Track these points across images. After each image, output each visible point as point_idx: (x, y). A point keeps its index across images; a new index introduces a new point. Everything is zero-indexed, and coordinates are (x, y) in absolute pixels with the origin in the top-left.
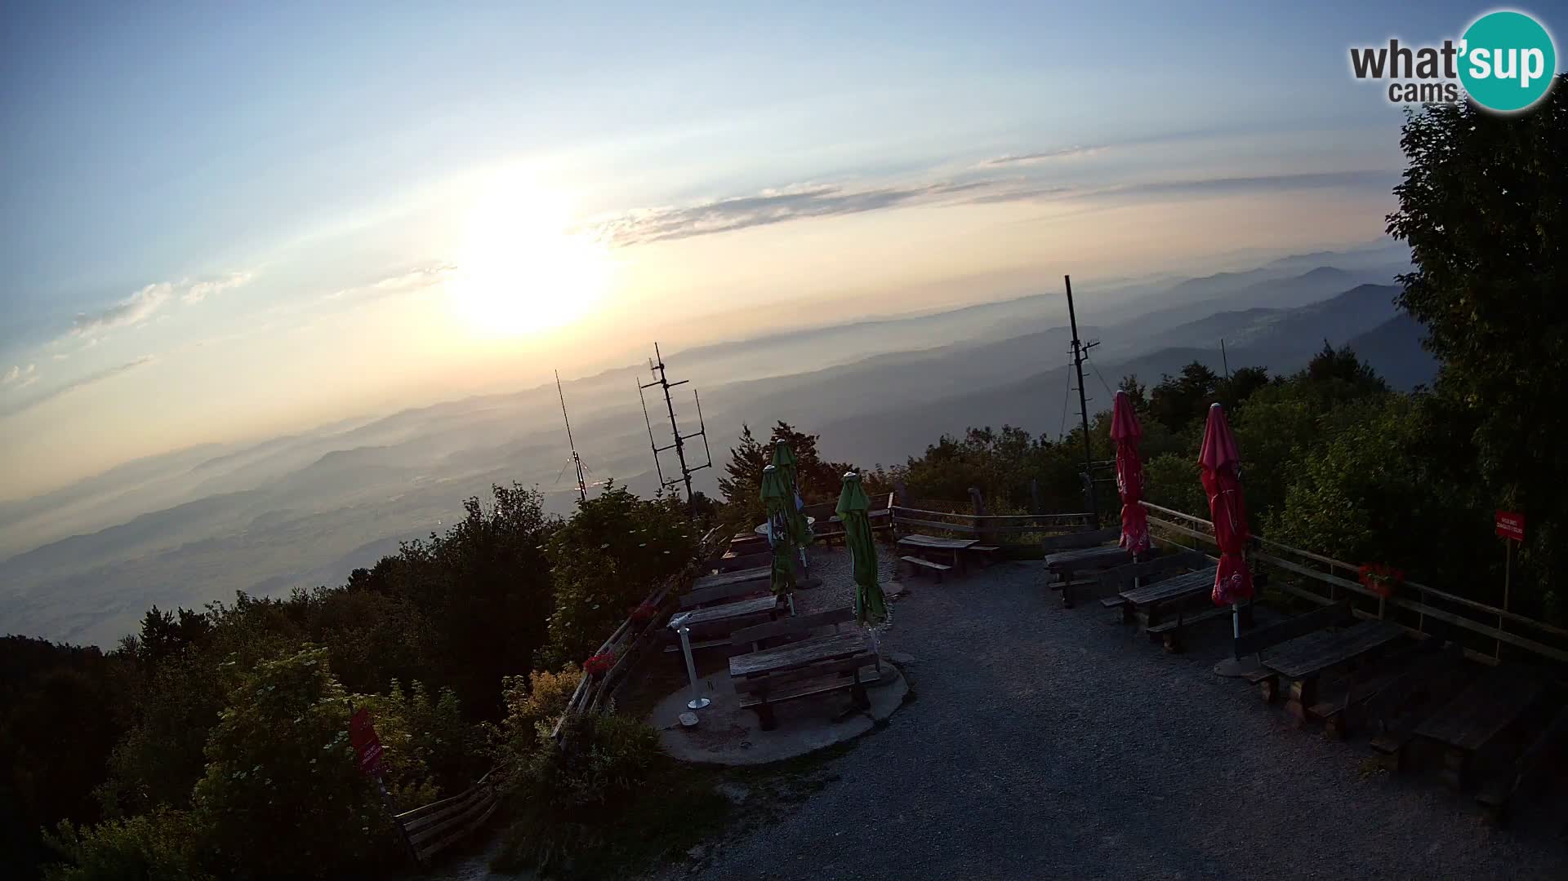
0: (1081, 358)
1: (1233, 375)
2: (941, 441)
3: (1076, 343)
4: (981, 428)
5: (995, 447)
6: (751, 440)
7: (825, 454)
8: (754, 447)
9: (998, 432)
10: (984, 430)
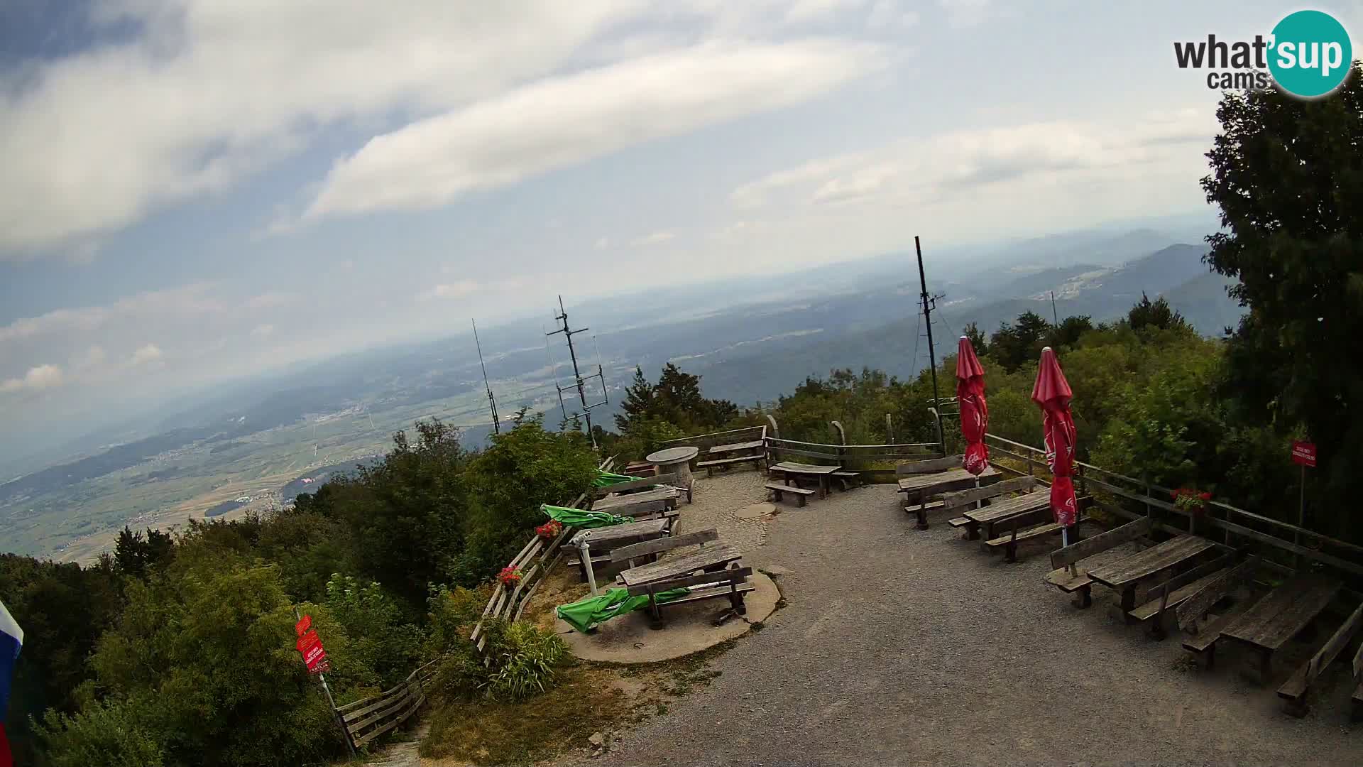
0: (929, 308)
1: (1062, 323)
2: (808, 380)
3: (925, 295)
4: (843, 369)
5: (854, 386)
6: (643, 380)
7: (708, 392)
8: (645, 386)
9: (858, 373)
10: (846, 372)
